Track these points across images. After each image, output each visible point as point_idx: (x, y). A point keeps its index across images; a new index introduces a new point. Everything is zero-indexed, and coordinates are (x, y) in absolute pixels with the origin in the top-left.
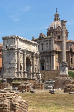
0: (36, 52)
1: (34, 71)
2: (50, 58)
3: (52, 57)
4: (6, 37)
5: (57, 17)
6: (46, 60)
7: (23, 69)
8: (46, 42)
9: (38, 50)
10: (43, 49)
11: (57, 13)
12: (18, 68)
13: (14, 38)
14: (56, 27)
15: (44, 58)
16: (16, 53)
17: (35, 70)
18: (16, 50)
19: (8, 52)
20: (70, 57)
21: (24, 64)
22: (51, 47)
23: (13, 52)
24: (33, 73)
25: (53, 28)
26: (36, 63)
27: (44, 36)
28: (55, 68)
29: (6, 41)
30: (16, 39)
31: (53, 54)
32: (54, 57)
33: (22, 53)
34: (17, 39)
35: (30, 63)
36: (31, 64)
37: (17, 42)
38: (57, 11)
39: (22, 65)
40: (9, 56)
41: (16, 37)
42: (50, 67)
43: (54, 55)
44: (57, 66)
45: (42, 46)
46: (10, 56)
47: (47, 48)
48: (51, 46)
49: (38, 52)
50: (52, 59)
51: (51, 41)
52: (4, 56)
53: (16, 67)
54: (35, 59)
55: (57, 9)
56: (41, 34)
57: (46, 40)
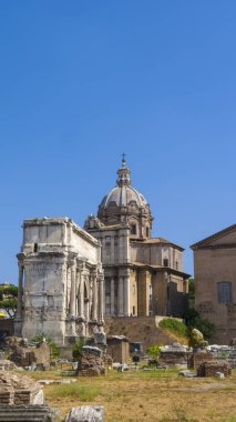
2: (117, 284)
3: (121, 280)
4: (36, 221)
8: (104, 241)
9: (100, 261)
11: (124, 166)
14: (125, 203)
16: (64, 266)
18: (66, 259)
19: (40, 263)
21: (77, 298)
22: (121, 255)
23: (58, 264)
25: (118, 204)
27: (99, 224)
28: (130, 311)
29: (36, 230)
30: (66, 227)
31: (126, 273)
32: (129, 280)
37: (69, 236)
38: (123, 161)
40: (43, 275)
41: (65, 222)
42: (116, 307)
43: (127, 277)
44: (134, 308)
46: (47, 272)
47: (108, 257)
48: (121, 251)
49: (101, 267)
51: (121, 239)
52: (27, 274)
53: (64, 305)
56: (91, 218)
57: (104, 234)
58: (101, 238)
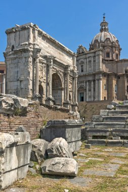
0: (72, 68)
1: (68, 99)
3: (97, 82)
4: (13, 29)
5: (105, 26)
6: (88, 88)
7: (45, 93)
8: (88, 60)
9: (75, 65)
10: (82, 71)
11: (104, 20)
12: (33, 90)
13: (28, 28)
14: (103, 40)
15: (85, 84)
16: (31, 59)
17: (70, 99)
18: (31, 53)
19: (16, 58)
20: (126, 83)
21: (48, 84)
22: (97, 67)
23: (26, 58)
24: (66, 104)
25: (99, 41)
26: (71, 87)
27: (85, 50)
28: (102, 99)
29: (13, 35)
30: (31, 30)
32: (101, 81)
33: (45, 62)
34: (34, 30)
35: (61, 86)
36: (63, 86)
37: (34, 37)
38: (104, 18)
39: (44, 85)
40: (17, 67)
41: (30, 26)
42: (94, 98)
44: (105, 97)
45: (82, 66)
46: (19, 64)
47: (90, 69)
48: (96, 64)
49: (76, 69)
52: (8, 67)
54: (69, 79)
56: (80, 47)
58: (86, 58)
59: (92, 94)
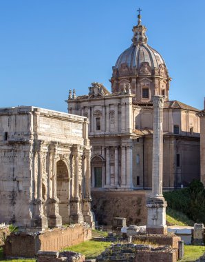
2: (120, 154)
3: (123, 151)
6: (108, 159)
8: (108, 109)
9: (87, 138)
10: (99, 128)
11: (139, 22)
13: (28, 114)
15: (103, 152)
18: (32, 147)
19: (10, 150)
22: (123, 125)
24: (74, 202)
25: (130, 66)
26: (81, 173)
27: (102, 92)
29: (6, 118)
30: (32, 116)
31: (128, 143)
33: (47, 151)
34: (35, 115)
37: (36, 124)
39: (46, 185)
40: (13, 162)
41: (31, 111)
42: (120, 177)
43: (129, 147)
44: (138, 178)
45: (98, 119)
46: (16, 160)
48: (123, 120)
49: (88, 144)
50: (123, 156)
51: (123, 107)
53: (31, 190)
55: (139, 11)
56: (95, 85)
57: (108, 102)
58: (105, 106)
59: (116, 171)
